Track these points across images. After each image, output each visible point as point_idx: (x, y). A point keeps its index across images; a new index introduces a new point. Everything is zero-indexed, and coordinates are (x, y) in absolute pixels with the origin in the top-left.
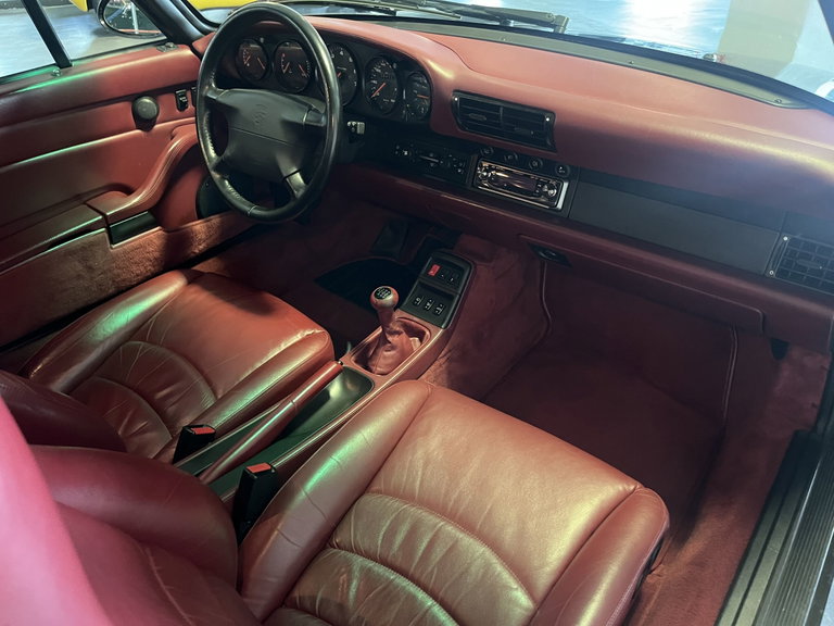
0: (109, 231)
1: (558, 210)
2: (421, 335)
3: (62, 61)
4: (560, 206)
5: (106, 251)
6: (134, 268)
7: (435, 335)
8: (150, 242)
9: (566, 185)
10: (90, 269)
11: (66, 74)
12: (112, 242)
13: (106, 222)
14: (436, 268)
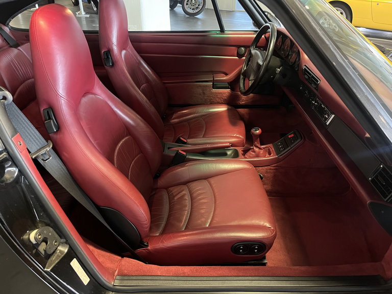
0: (213, 84)
1: (326, 125)
2: (270, 154)
3: (222, 30)
4: (328, 123)
5: (210, 90)
6: (217, 99)
7: (273, 156)
8: (225, 93)
9: (333, 116)
10: (204, 93)
11: (221, 34)
12: (213, 88)
13: (213, 81)
14: (292, 135)
